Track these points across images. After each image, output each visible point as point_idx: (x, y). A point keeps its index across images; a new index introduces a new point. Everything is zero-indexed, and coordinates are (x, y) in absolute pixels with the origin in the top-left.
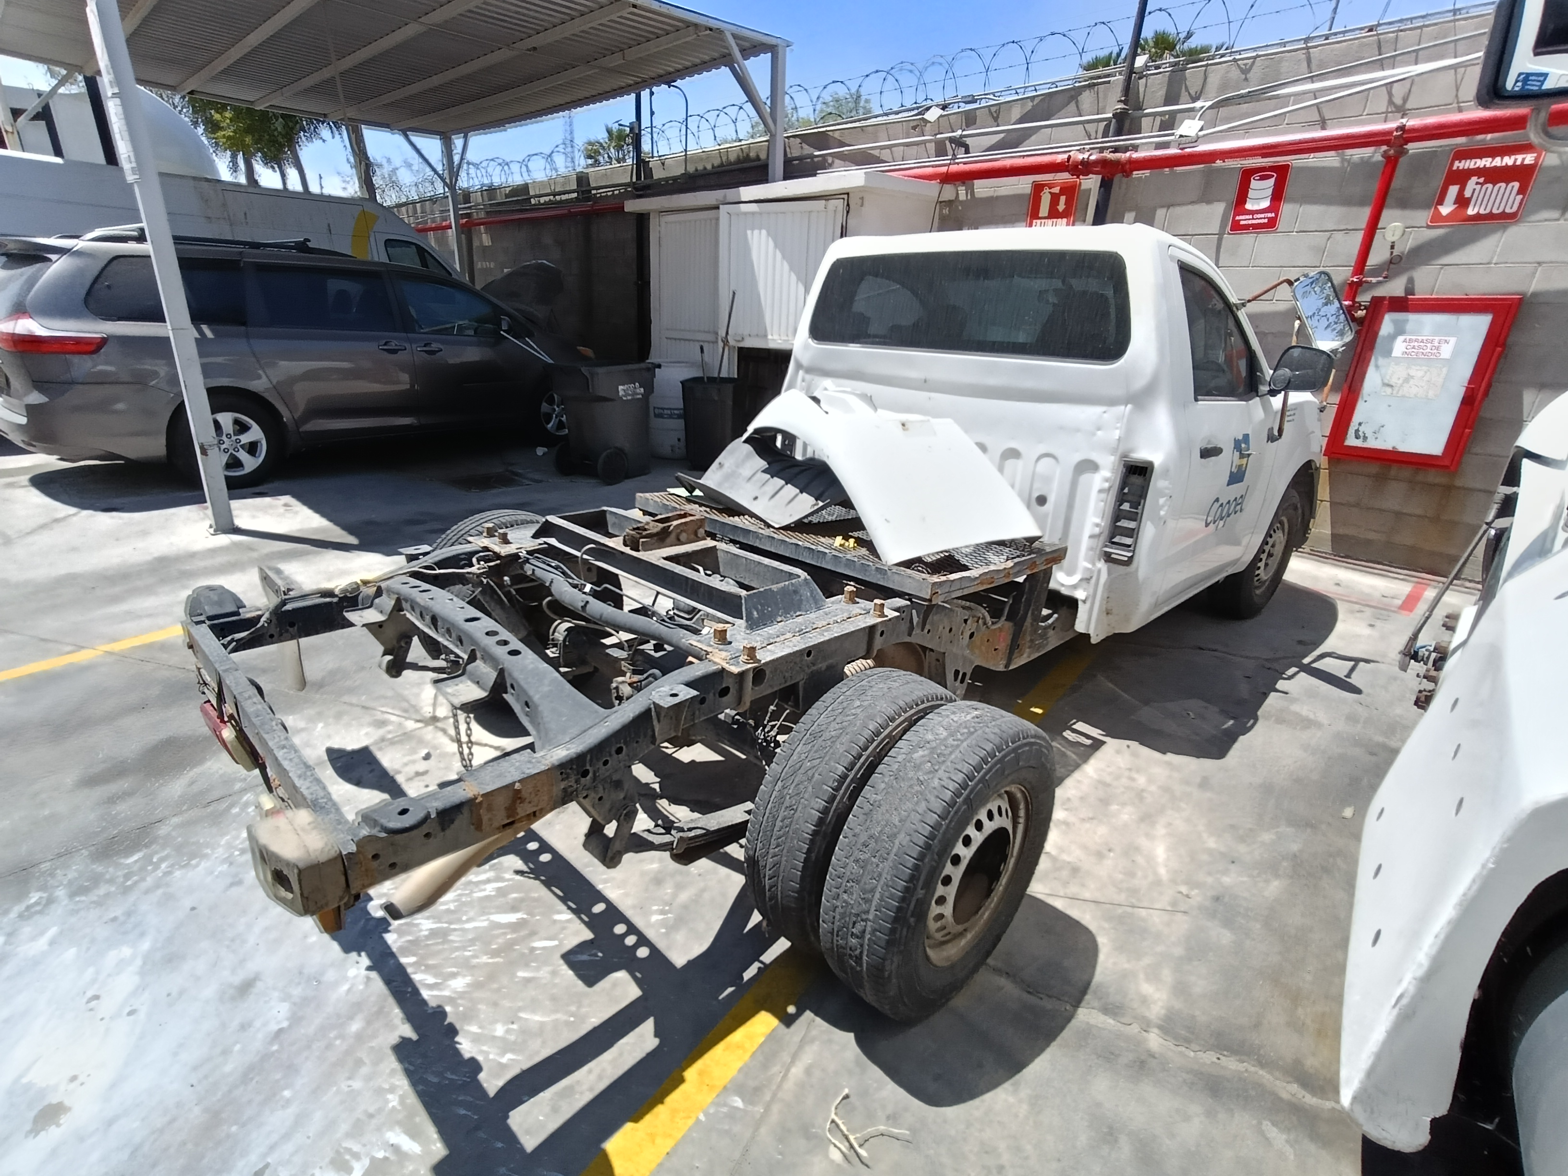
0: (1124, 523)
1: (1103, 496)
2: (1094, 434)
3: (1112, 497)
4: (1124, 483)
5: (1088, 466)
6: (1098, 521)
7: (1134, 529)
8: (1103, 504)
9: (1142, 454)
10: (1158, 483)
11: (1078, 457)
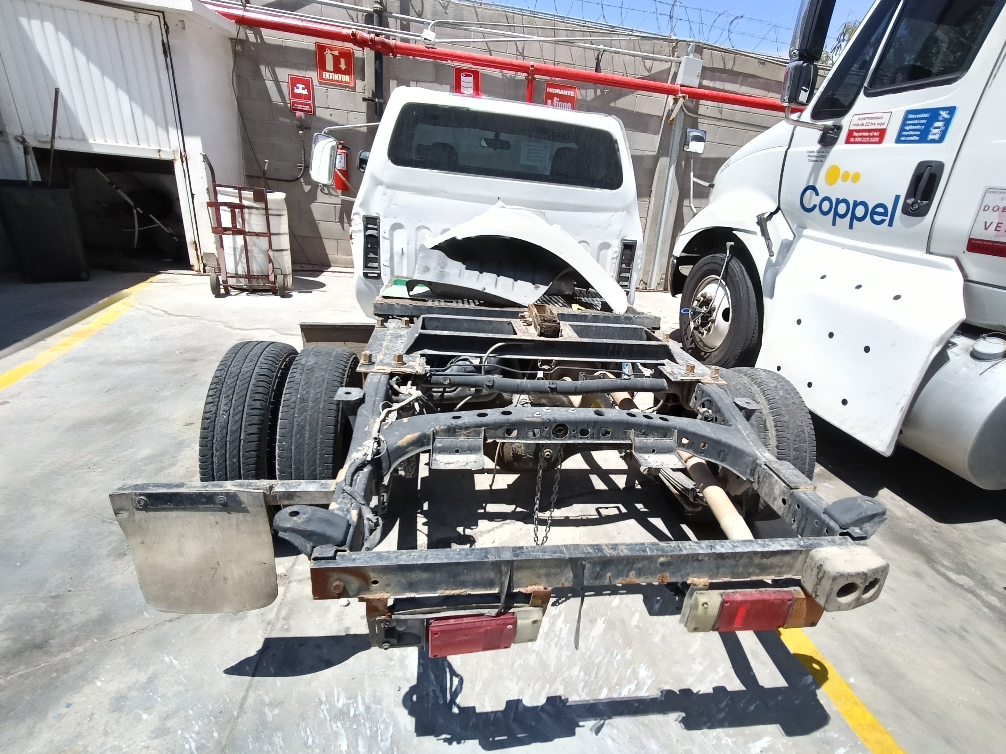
0: (624, 275)
1: (614, 261)
2: (608, 229)
3: (617, 261)
4: (623, 254)
5: (606, 246)
6: (613, 274)
7: (628, 277)
8: (614, 265)
9: (630, 237)
10: (639, 252)
11: (600, 242)
